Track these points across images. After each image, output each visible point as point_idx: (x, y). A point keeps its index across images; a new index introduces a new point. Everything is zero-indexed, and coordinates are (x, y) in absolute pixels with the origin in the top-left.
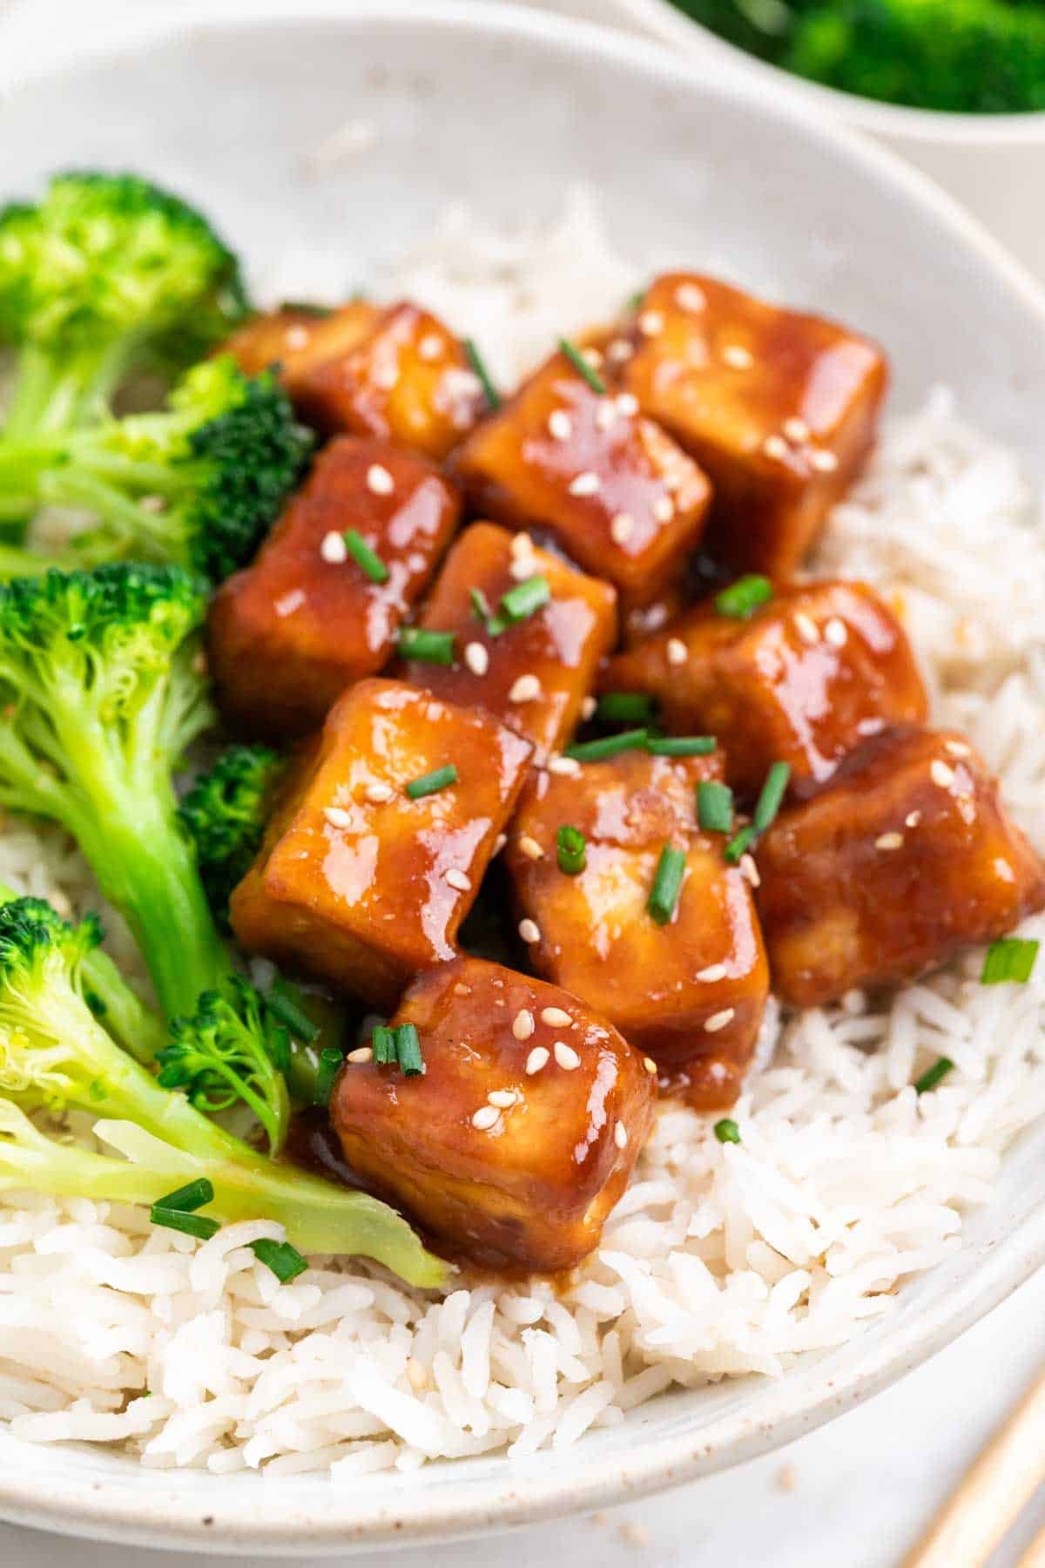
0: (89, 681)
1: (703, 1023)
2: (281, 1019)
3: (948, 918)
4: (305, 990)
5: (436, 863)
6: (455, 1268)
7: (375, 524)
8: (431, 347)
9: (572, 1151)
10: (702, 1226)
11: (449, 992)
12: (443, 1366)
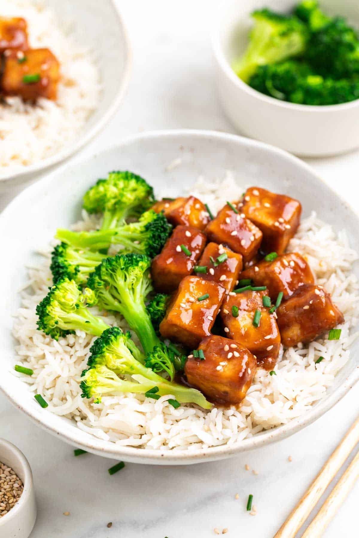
0: (125, 281)
1: (266, 349)
2: (172, 351)
3: (320, 324)
4: (177, 345)
5: (205, 315)
6: (213, 405)
7: (188, 244)
8: (198, 206)
9: (239, 374)
10: (268, 392)
11: (210, 342)
12: (212, 426)
